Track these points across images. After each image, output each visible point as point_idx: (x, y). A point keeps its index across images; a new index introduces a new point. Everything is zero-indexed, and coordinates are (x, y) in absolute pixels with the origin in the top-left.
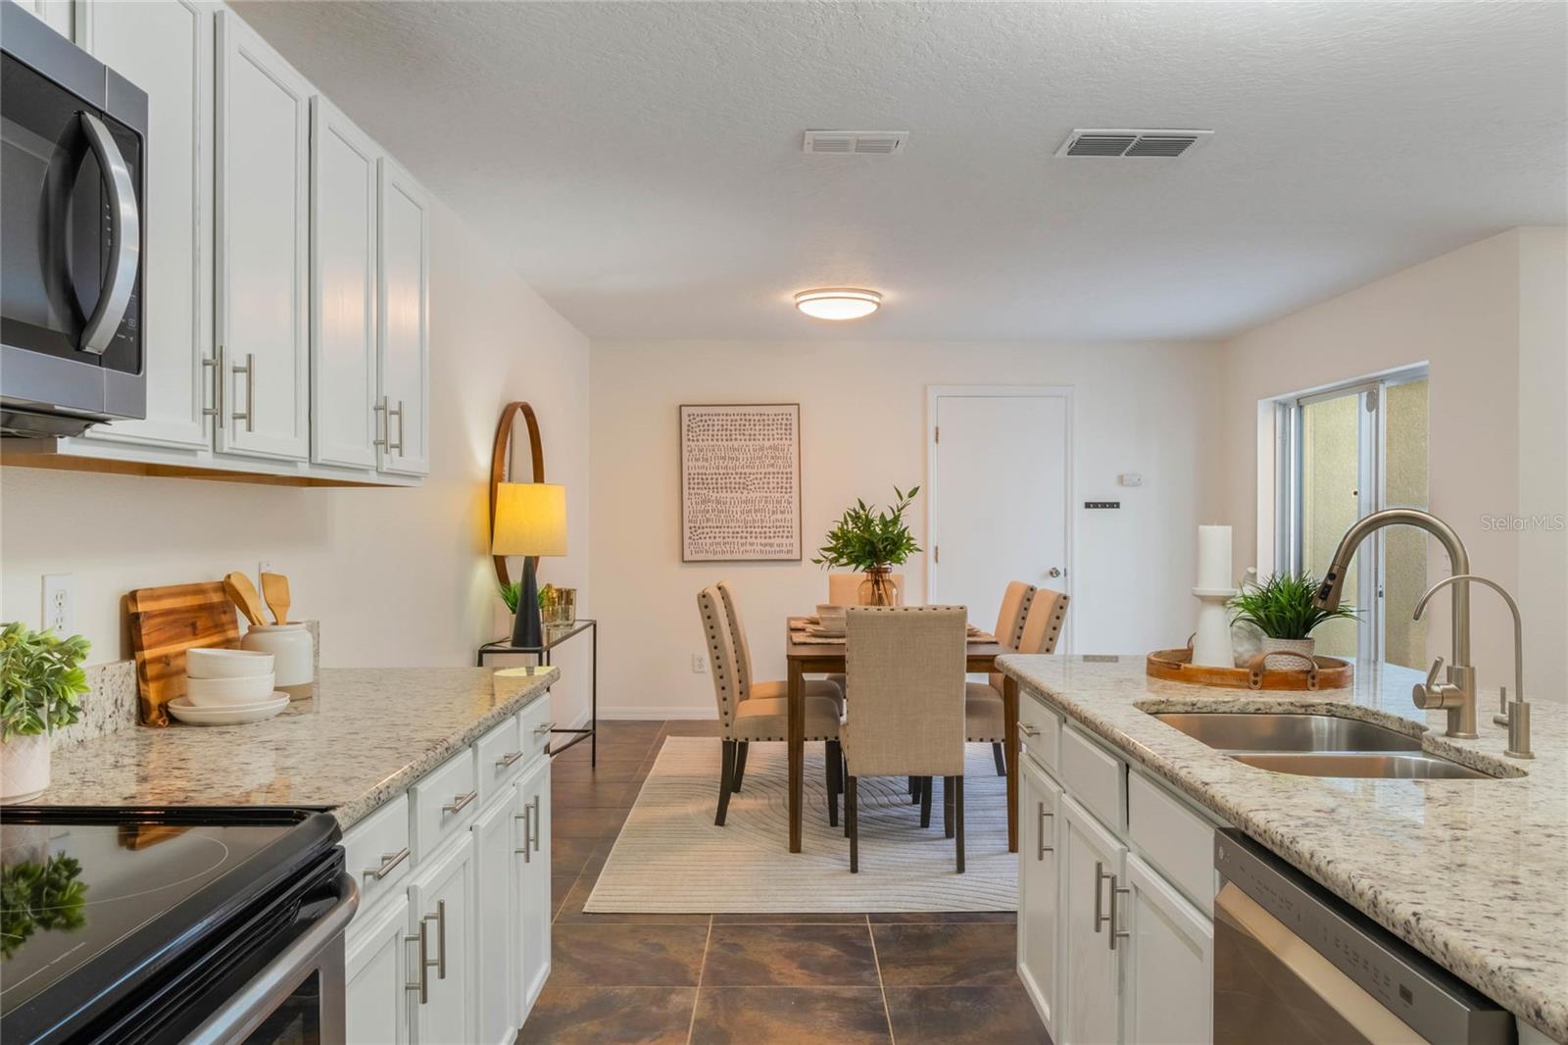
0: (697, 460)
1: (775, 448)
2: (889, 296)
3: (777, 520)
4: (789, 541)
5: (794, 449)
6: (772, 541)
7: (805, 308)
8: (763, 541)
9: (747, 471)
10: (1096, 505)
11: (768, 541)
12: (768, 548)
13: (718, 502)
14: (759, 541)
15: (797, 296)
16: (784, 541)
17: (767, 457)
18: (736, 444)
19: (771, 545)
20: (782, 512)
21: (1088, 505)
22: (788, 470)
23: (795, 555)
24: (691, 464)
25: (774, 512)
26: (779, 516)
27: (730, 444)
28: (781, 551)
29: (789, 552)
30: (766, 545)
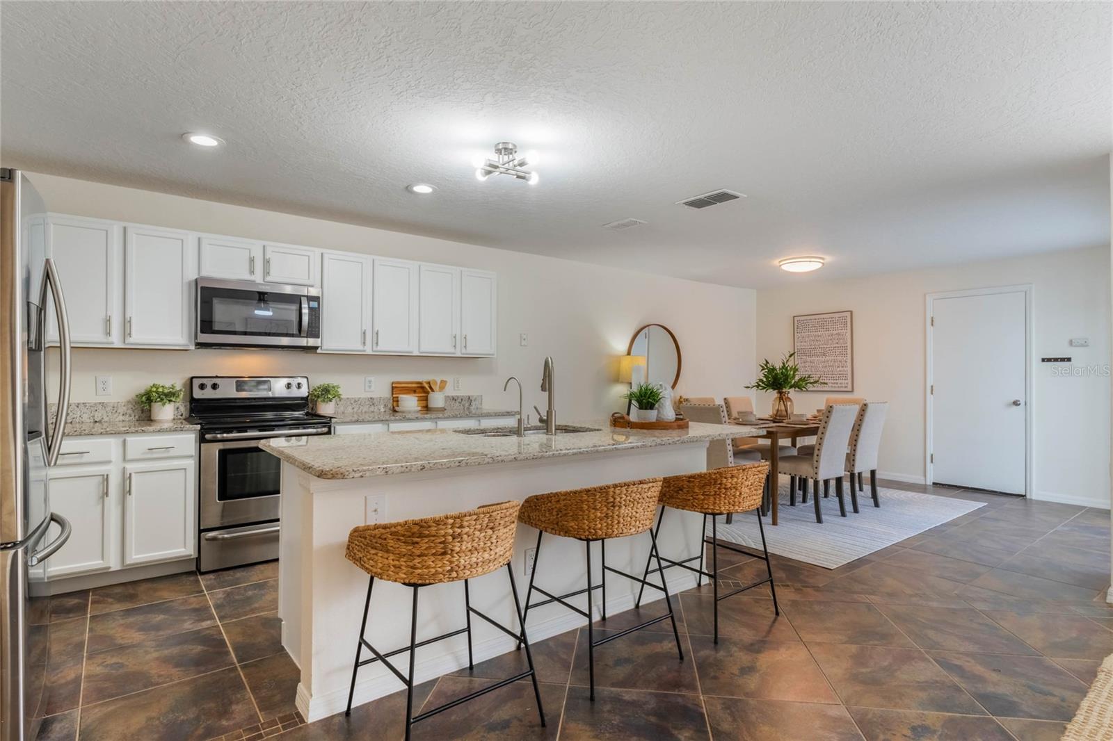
0: (801, 342)
1: (839, 334)
2: (829, 259)
3: (840, 371)
4: (846, 381)
5: (849, 335)
6: (837, 381)
7: (784, 267)
8: (833, 381)
9: (825, 346)
10: (1049, 360)
11: (835, 381)
12: (835, 385)
13: (811, 362)
14: (830, 381)
15: (780, 262)
16: (843, 381)
17: (834, 339)
18: (819, 333)
19: (837, 383)
20: (842, 367)
21: (1043, 360)
22: (846, 345)
23: (849, 388)
24: (799, 344)
25: (838, 367)
26: (841, 369)
27: (817, 333)
28: (842, 387)
29: (846, 387)
30: (834, 383)
